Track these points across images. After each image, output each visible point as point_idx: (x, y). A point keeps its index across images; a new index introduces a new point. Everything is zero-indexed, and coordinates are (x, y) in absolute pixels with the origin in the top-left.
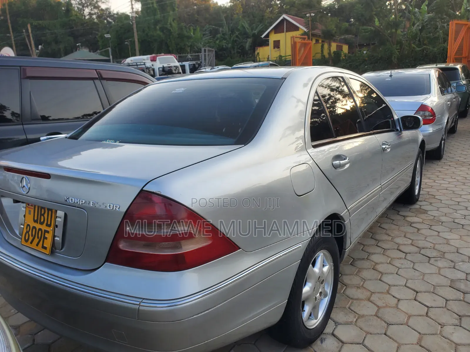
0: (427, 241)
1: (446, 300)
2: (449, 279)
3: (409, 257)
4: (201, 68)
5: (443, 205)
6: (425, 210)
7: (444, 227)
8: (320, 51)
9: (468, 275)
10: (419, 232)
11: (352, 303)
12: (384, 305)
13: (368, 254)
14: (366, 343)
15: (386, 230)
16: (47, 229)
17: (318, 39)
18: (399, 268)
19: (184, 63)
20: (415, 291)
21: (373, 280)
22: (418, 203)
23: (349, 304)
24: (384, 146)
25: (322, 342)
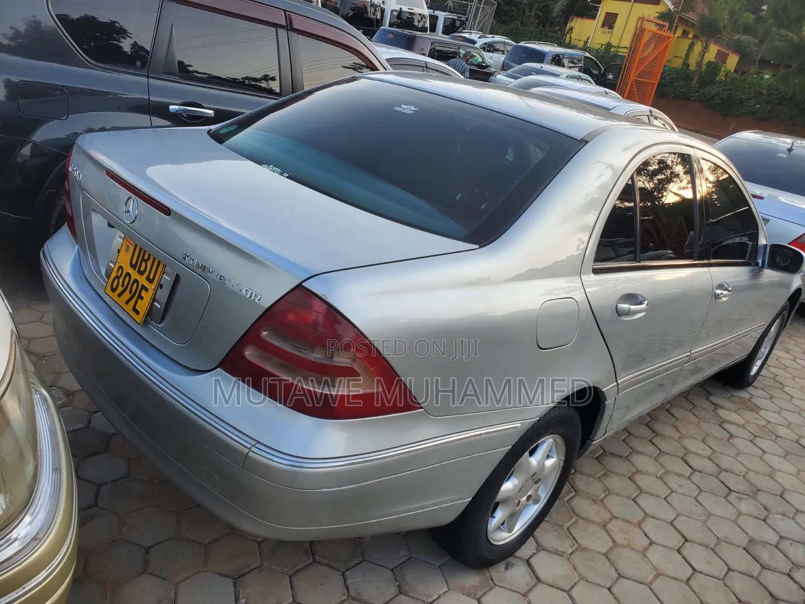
0: (738, 460)
1: (728, 569)
2: (747, 536)
3: (696, 477)
4: (464, 31)
5: (792, 407)
6: (757, 406)
7: (777, 446)
8: (682, 54)
9: (781, 540)
10: (730, 441)
11: (575, 522)
12: (625, 543)
13: (631, 451)
14: (574, 593)
15: (676, 419)
16: (147, 284)
17: (688, 30)
18: (672, 491)
19: (437, 13)
20: (684, 537)
21: (622, 496)
22: (750, 389)
23: (570, 523)
24: (718, 292)
25: (506, 568)
